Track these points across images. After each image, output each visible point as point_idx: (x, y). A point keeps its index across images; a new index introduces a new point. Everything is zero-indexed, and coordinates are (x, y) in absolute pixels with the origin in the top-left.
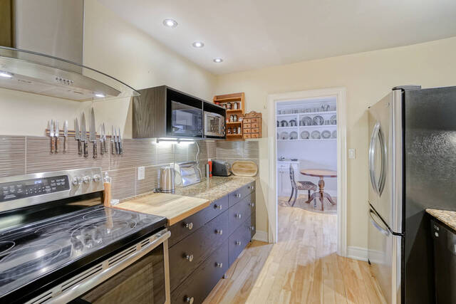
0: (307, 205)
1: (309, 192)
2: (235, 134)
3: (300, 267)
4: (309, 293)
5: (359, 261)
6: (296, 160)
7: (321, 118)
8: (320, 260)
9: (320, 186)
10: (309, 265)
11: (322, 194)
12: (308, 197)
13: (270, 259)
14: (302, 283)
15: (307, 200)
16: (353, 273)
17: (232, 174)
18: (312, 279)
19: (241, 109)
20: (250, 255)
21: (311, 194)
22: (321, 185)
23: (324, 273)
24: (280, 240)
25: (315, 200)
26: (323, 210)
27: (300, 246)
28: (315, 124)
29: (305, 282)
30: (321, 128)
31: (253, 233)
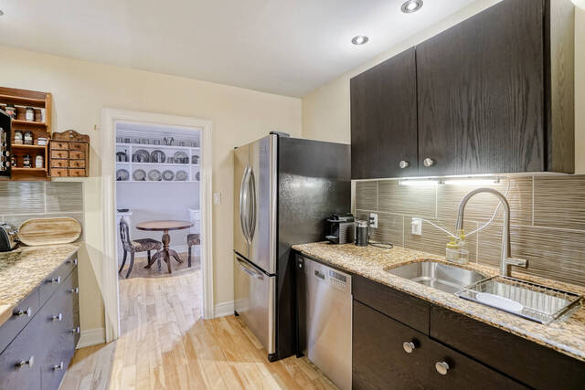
0: (146, 272)
1: (149, 253)
2: (28, 168)
3: (166, 355)
4: (188, 381)
5: (226, 317)
6: (126, 211)
7: (162, 153)
8: (187, 334)
9: (164, 242)
10: (177, 346)
11: (167, 252)
12: (147, 259)
13: (118, 366)
14: (176, 374)
15: (147, 264)
16: (225, 332)
17: (19, 244)
18: (185, 361)
19: (44, 121)
20: (78, 377)
21: (152, 255)
22: (166, 240)
23: (197, 347)
24: (124, 331)
25: (159, 262)
26: (170, 272)
27: (156, 328)
28: (155, 160)
29: (179, 370)
30: (161, 167)
31: (78, 336)
